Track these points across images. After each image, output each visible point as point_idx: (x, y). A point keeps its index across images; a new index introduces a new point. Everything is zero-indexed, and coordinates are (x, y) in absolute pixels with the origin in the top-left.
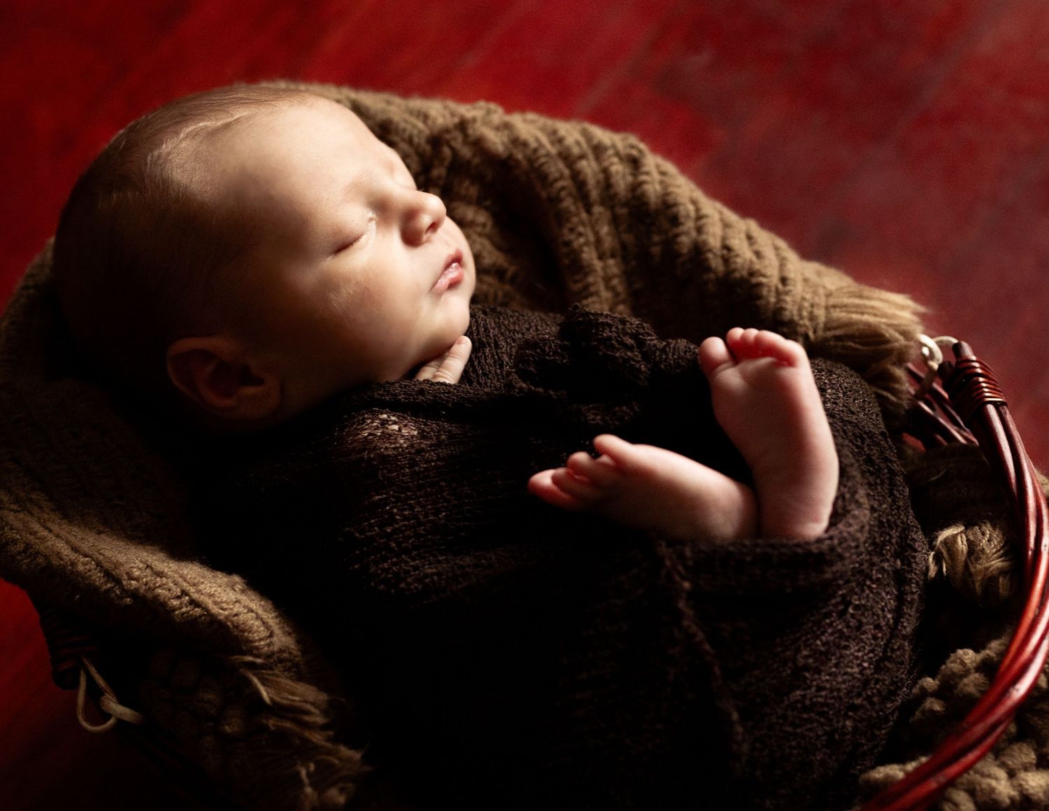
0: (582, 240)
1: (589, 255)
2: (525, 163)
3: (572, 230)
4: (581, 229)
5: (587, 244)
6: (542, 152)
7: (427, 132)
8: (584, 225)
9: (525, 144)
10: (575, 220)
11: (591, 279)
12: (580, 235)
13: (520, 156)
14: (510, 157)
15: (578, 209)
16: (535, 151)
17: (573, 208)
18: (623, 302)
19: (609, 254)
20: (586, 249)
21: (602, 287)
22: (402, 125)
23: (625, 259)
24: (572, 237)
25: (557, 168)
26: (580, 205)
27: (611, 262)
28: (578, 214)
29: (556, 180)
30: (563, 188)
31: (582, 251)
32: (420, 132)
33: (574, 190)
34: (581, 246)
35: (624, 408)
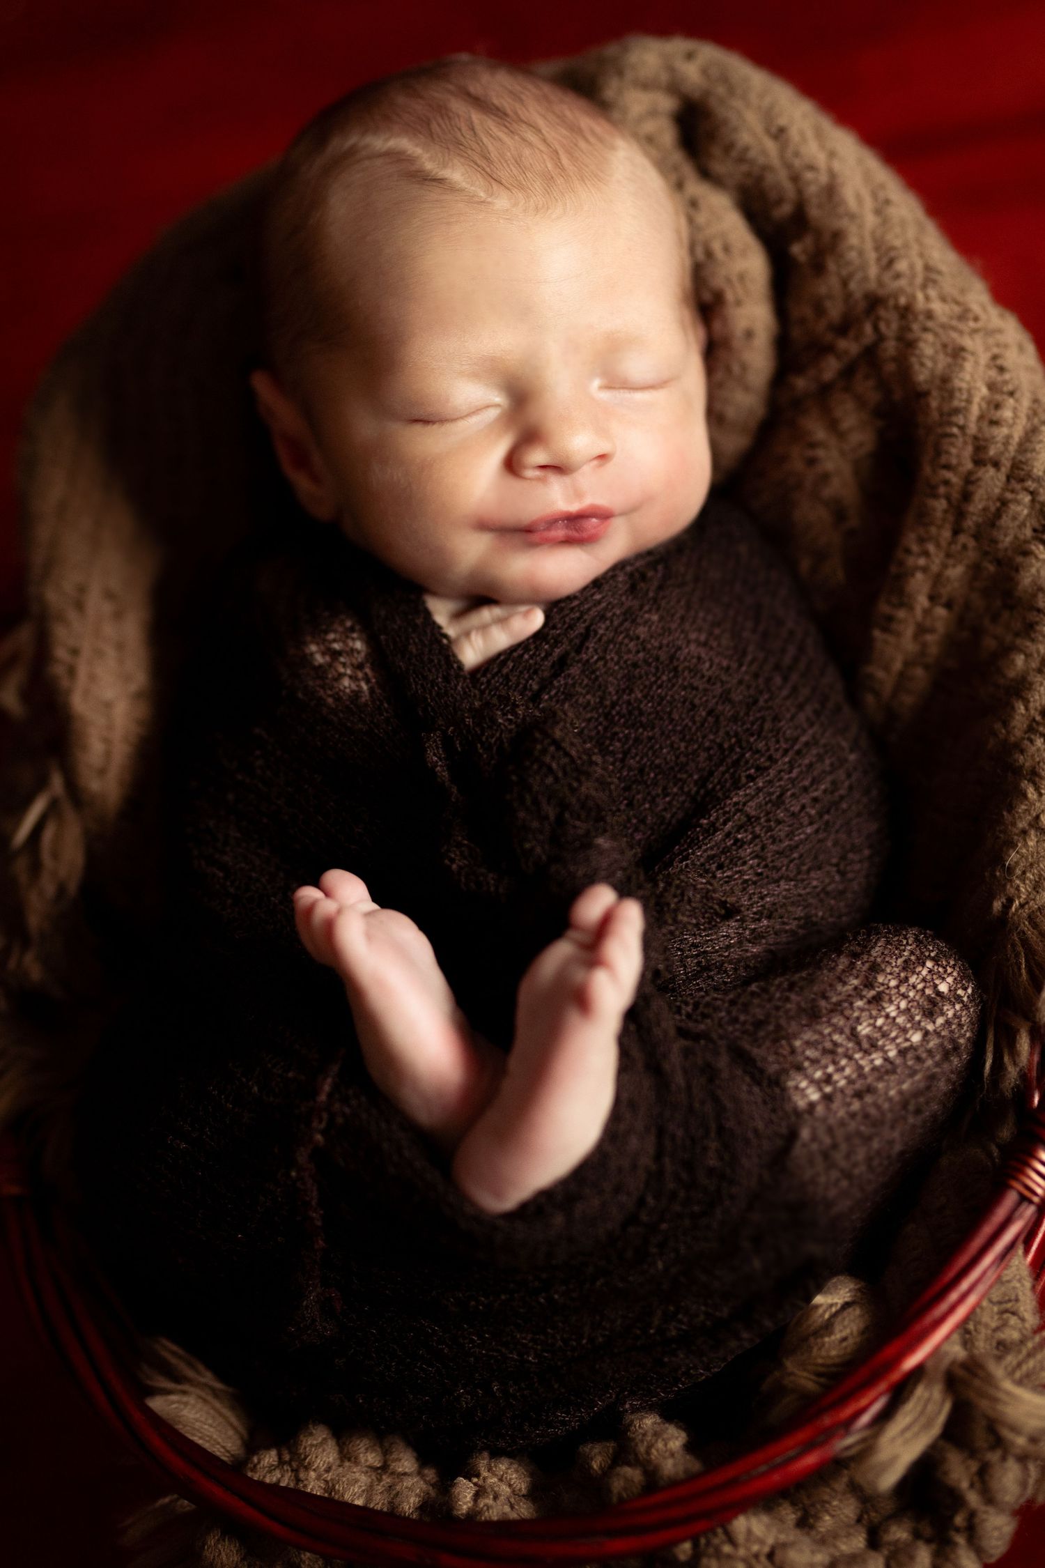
0: (922, 561)
1: (919, 586)
2: (935, 415)
3: (921, 541)
4: (931, 548)
5: (925, 570)
6: (960, 420)
7: (872, 285)
8: (938, 545)
9: (951, 394)
10: (933, 530)
11: (901, 614)
12: (926, 554)
13: (934, 404)
14: (926, 394)
15: (944, 520)
16: (957, 411)
17: (939, 514)
18: (926, 667)
19: (944, 600)
20: (919, 576)
21: (909, 631)
22: (853, 255)
23: (961, 621)
24: (915, 548)
25: (960, 453)
26: (951, 518)
27: (941, 612)
28: (940, 527)
29: (947, 467)
30: (947, 483)
31: (913, 575)
32: (865, 279)
33: (955, 495)
34: (917, 568)
35: (491, 875)
